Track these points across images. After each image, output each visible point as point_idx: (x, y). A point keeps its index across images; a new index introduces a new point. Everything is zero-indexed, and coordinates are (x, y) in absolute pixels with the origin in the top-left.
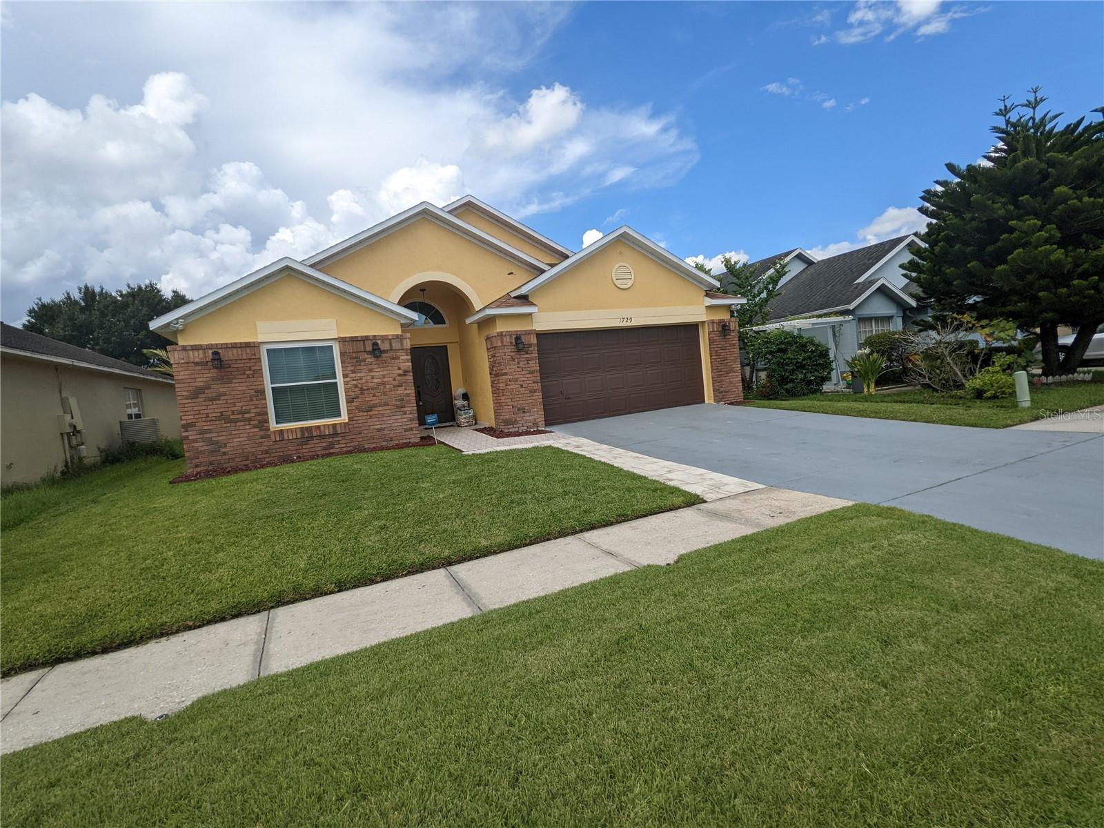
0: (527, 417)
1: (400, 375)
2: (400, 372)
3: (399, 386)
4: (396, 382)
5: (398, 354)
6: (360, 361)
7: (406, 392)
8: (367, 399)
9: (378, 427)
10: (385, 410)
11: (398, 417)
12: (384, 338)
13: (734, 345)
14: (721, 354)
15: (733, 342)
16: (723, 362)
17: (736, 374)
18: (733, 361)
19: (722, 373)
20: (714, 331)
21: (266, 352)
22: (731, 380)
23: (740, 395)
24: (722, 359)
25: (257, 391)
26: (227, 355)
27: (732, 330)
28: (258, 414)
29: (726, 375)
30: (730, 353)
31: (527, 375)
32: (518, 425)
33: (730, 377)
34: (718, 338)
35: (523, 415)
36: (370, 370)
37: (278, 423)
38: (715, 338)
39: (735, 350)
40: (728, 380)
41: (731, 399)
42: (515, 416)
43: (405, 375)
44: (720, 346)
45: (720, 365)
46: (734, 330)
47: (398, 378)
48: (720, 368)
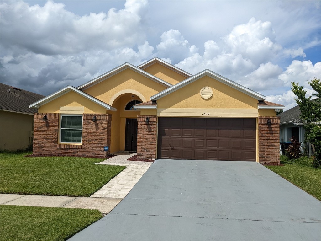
0: (148, 153)
1: (102, 129)
3: (101, 134)
5: (103, 121)
6: (89, 123)
7: (104, 136)
8: (89, 137)
9: (92, 148)
10: (95, 142)
11: (99, 146)
12: (98, 115)
13: (276, 131)
14: (266, 136)
15: (275, 130)
16: (267, 140)
17: (276, 148)
18: (274, 140)
19: (265, 146)
20: (261, 123)
21: (61, 117)
22: (272, 151)
23: (278, 160)
24: (266, 139)
25: (56, 130)
26: (49, 117)
27: (275, 123)
28: (54, 138)
29: (268, 148)
30: (272, 136)
31: (150, 135)
32: (143, 156)
33: (271, 149)
34: (264, 127)
35: (146, 152)
36: (92, 127)
37: (61, 142)
38: (262, 127)
39: (277, 134)
40: (270, 151)
41: (271, 161)
42: (142, 152)
43: (104, 130)
44: (265, 131)
45: (264, 142)
46: (276, 123)
47: (101, 131)
48: (264, 143)
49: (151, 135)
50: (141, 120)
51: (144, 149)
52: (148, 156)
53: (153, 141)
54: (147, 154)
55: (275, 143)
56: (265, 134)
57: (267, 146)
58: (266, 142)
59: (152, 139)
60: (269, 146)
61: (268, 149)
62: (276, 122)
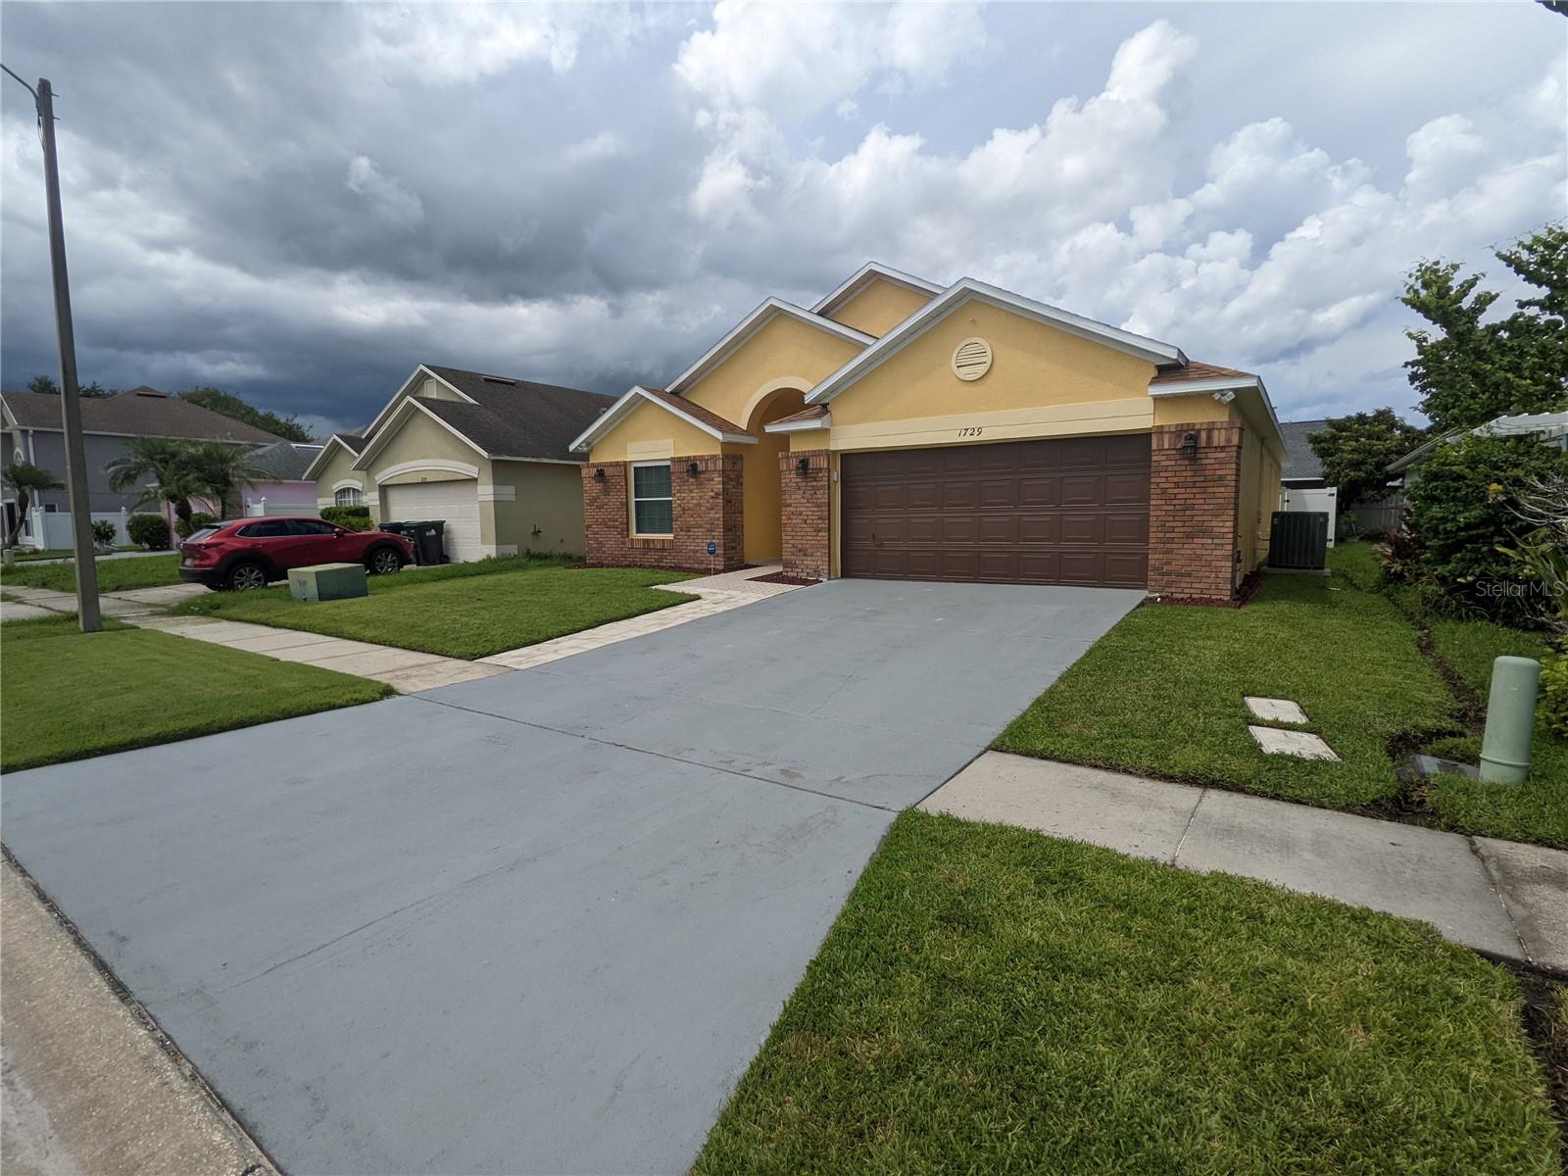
1: (712, 497)
2: (712, 494)
3: (710, 509)
4: (708, 505)
5: (713, 476)
6: (686, 482)
7: (716, 516)
8: (687, 519)
9: (693, 548)
10: (698, 533)
12: (702, 458)
13: (1221, 478)
14: (1179, 496)
15: (1218, 472)
16: (1181, 513)
17: (1216, 541)
18: (1210, 512)
19: (1173, 535)
20: (1163, 449)
21: (633, 469)
22: (1198, 552)
23: (1221, 586)
24: (1178, 508)
25: (622, 503)
26: (608, 472)
27: (1216, 447)
28: (621, 523)
29: (1184, 541)
30: (1204, 496)
31: (813, 509)
32: (798, 570)
33: (1195, 546)
34: (1173, 463)
35: (803, 558)
36: (691, 491)
37: (638, 532)
38: (1162, 463)
39: (1223, 489)
40: (1190, 552)
41: (1192, 591)
42: (795, 558)
43: (717, 498)
44: (1176, 479)
45: (1171, 518)
46: (1224, 447)
47: (711, 501)
48: (1171, 524)
49: (816, 509)
50: (788, 464)
51: (800, 550)
52: (808, 571)
53: (820, 526)
54: (808, 562)
55: (1214, 524)
56: (1176, 491)
57: (1180, 535)
58: (1176, 518)
59: (819, 521)
60: (1190, 536)
61: (1186, 546)
62: (1223, 444)
